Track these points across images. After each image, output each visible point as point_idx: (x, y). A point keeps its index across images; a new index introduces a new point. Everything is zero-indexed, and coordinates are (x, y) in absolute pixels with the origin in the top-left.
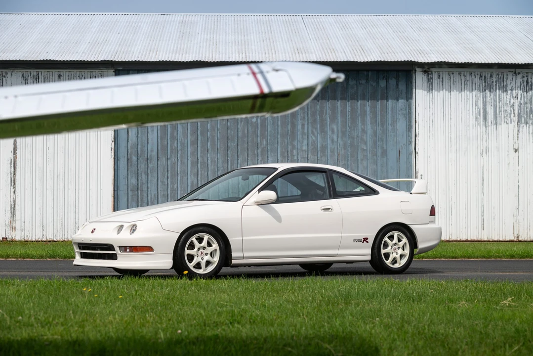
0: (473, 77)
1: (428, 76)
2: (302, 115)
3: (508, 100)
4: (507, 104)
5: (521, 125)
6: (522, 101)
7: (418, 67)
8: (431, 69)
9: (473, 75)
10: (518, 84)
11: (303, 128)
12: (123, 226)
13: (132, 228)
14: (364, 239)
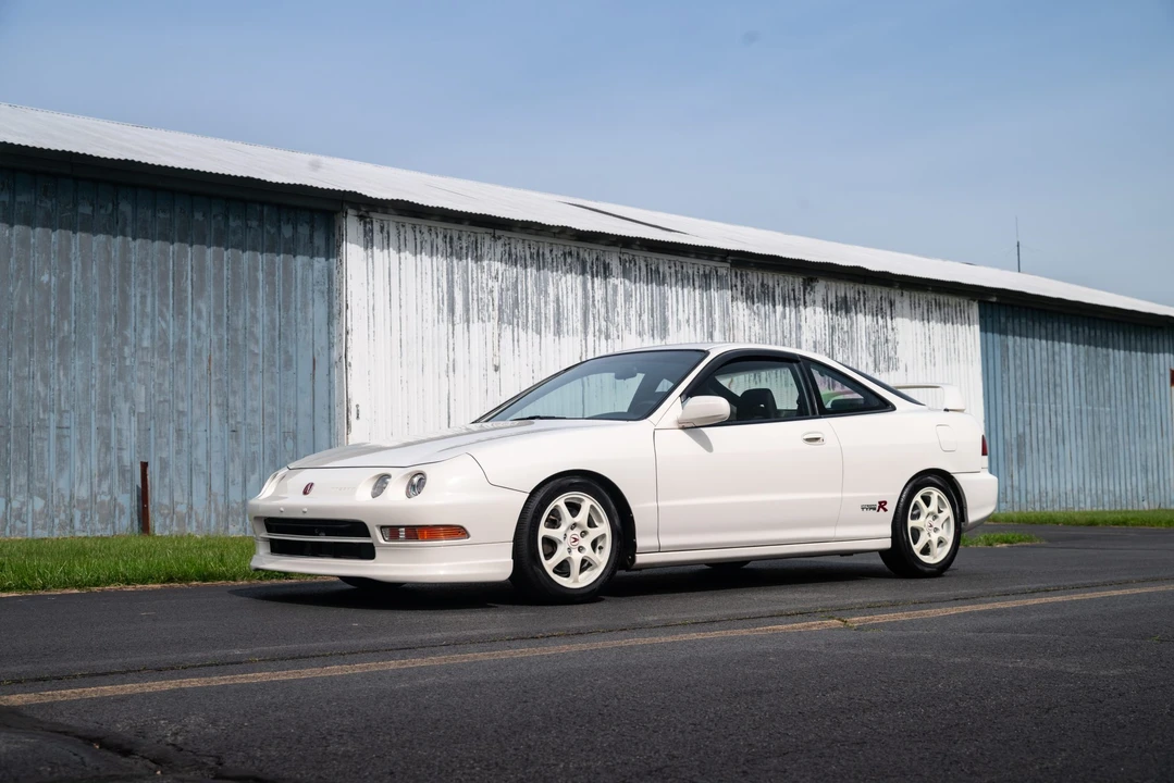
0: (434, 236)
1: (365, 226)
2: (141, 277)
3: (485, 281)
4: (482, 288)
5: (504, 326)
6: (504, 286)
7: (352, 208)
8: (372, 214)
9: (433, 233)
10: (499, 256)
11: (143, 303)
12: (389, 476)
13: (411, 481)
14: (880, 503)
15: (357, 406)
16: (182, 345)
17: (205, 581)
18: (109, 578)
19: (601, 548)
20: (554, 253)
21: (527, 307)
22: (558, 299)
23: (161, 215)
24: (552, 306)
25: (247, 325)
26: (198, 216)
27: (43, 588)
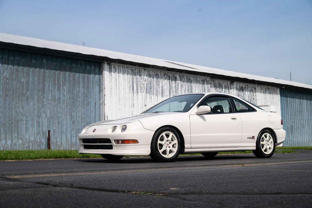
0: (128, 69)
1: (109, 66)
2: (49, 80)
3: (142, 82)
4: (142, 83)
5: (147, 94)
6: (147, 83)
7: (106, 61)
8: (111, 63)
9: (128, 68)
10: (146, 75)
11: (49, 87)
12: (117, 127)
13: (123, 128)
14: (253, 137)
15: (107, 116)
16: (59, 99)
17: (66, 158)
18: (40, 157)
19: (175, 147)
20: (161, 74)
21: (154, 89)
22: (162, 87)
23: (54, 63)
24: (161, 88)
25: (77, 93)
26: (64, 63)
27: (22, 159)
